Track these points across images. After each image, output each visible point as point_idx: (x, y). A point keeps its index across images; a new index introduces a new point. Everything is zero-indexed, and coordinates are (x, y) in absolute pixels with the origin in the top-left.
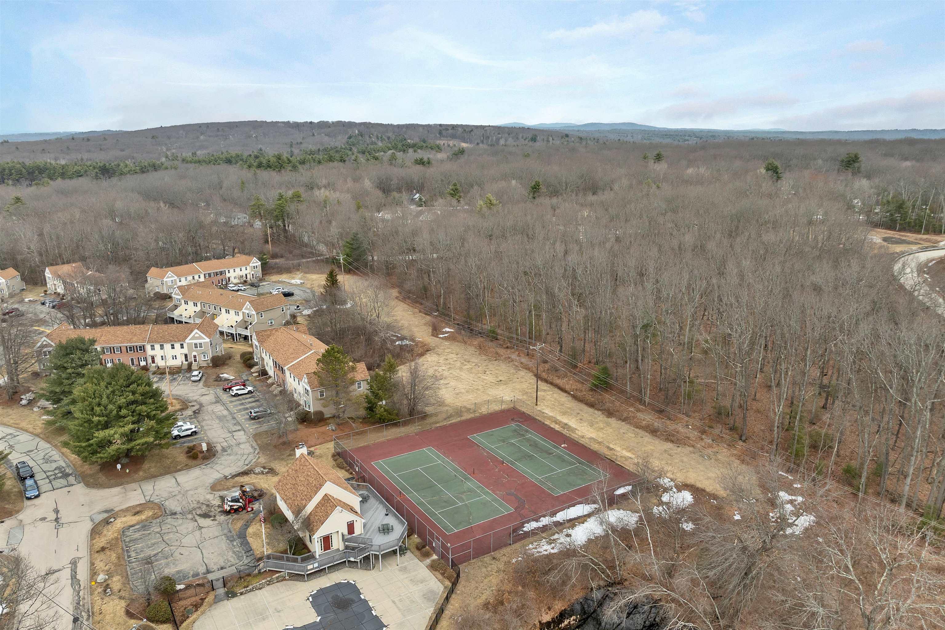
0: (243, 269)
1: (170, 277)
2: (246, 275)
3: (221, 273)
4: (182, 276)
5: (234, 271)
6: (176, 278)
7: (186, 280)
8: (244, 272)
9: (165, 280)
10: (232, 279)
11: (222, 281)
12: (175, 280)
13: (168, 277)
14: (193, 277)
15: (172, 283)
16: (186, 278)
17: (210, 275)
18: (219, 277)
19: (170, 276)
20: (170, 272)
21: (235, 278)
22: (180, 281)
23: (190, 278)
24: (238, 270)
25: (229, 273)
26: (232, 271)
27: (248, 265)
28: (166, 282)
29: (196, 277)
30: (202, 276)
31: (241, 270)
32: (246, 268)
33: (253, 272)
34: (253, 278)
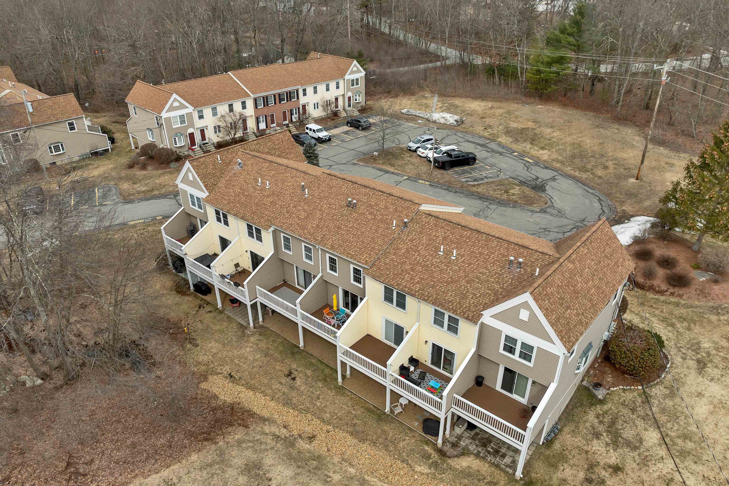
0: (333, 85)
1: (177, 108)
2: (337, 99)
3: (290, 96)
4: (205, 104)
5: (315, 92)
6: (190, 109)
7: (215, 114)
8: (333, 93)
9: (164, 115)
10: (310, 109)
11: (292, 114)
12: (190, 115)
13: (172, 109)
14: (231, 106)
15: (182, 122)
16: (214, 109)
17: (266, 100)
18: (286, 106)
19: (176, 104)
20: (175, 96)
21: (316, 106)
22: (201, 117)
23: (223, 109)
24: (321, 88)
25: (305, 94)
26: (310, 90)
27: (342, 76)
28: (168, 120)
29: (237, 107)
30: (250, 103)
31: (328, 89)
32: (338, 84)
33: (350, 94)
34: (349, 106)
